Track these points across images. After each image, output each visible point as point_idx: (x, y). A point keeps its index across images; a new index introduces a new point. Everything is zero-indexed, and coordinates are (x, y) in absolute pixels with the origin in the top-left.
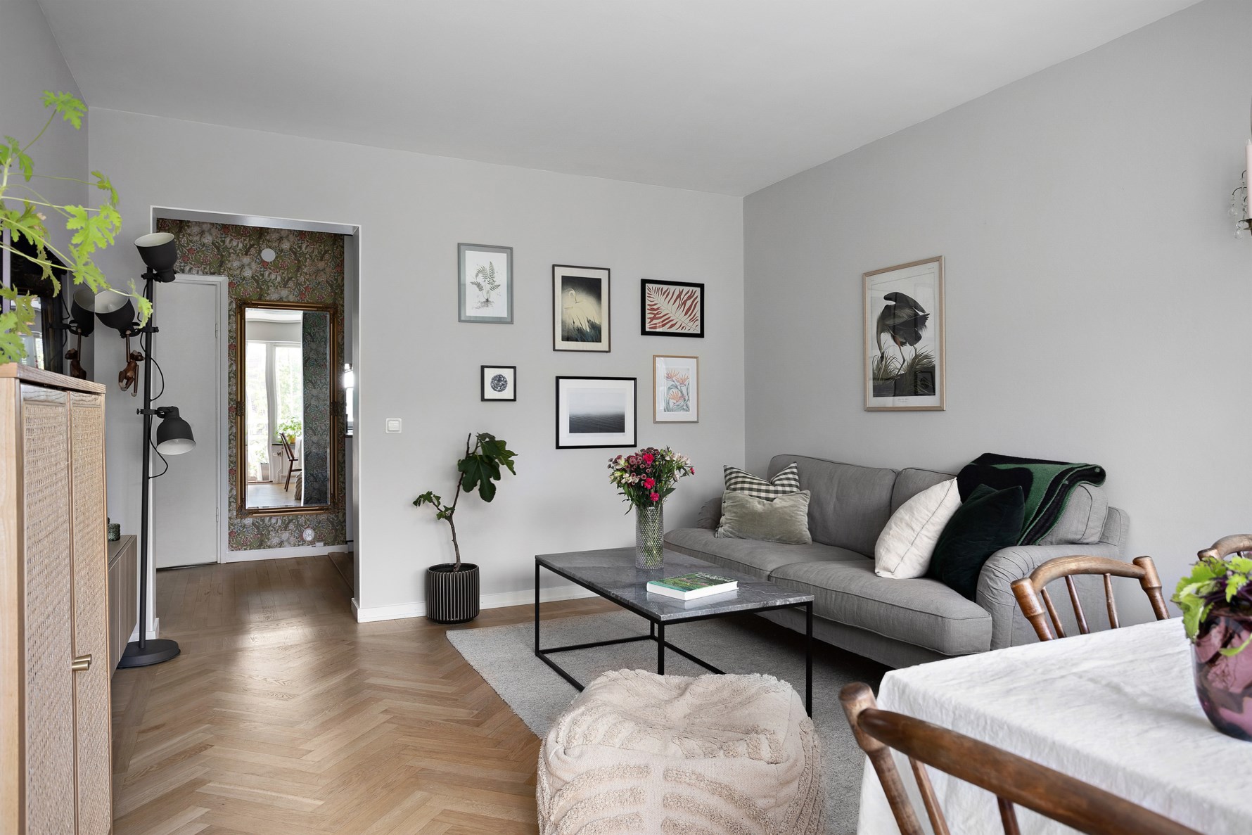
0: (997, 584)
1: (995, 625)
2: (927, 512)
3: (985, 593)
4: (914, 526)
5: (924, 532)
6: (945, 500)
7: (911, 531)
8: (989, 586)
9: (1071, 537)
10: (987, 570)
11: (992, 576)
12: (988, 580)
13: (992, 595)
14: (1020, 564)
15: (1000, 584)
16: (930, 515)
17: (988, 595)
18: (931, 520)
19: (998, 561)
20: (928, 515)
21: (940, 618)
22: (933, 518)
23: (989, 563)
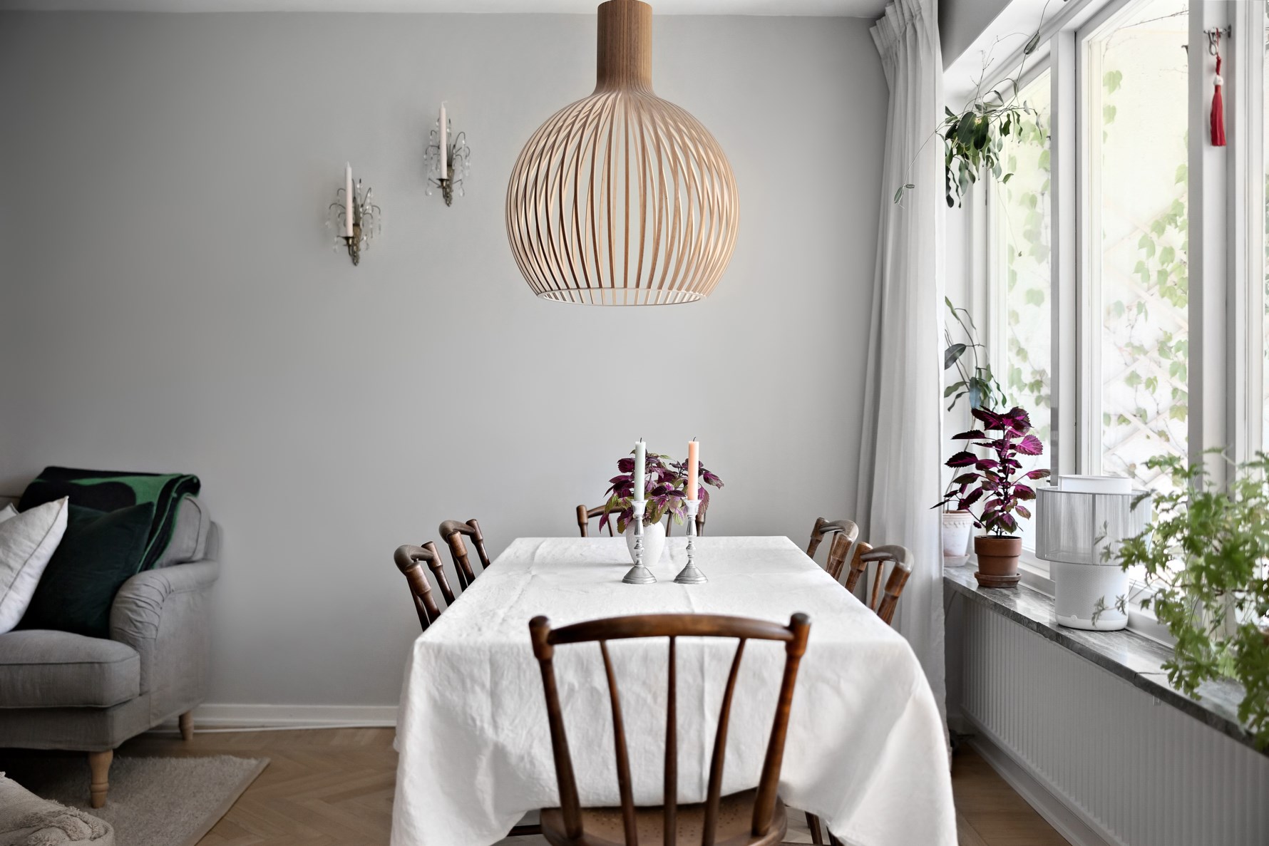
0: (141, 616)
1: (143, 663)
2: (29, 543)
3: (127, 629)
4: (12, 563)
5: (26, 569)
6: (54, 527)
7: (7, 571)
8: (131, 620)
9: (182, 556)
10: (123, 602)
11: (135, 607)
12: (129, 613)
13: (135, 630)
14: (160, 590)
15: (144, 615)
16: (34, 546)
17: (130, 630)
18: (36, 553)
19: (138, 589)
20: (31, 547)
21: (97, 665)
22: (39, 550)
23: (125, 593)
